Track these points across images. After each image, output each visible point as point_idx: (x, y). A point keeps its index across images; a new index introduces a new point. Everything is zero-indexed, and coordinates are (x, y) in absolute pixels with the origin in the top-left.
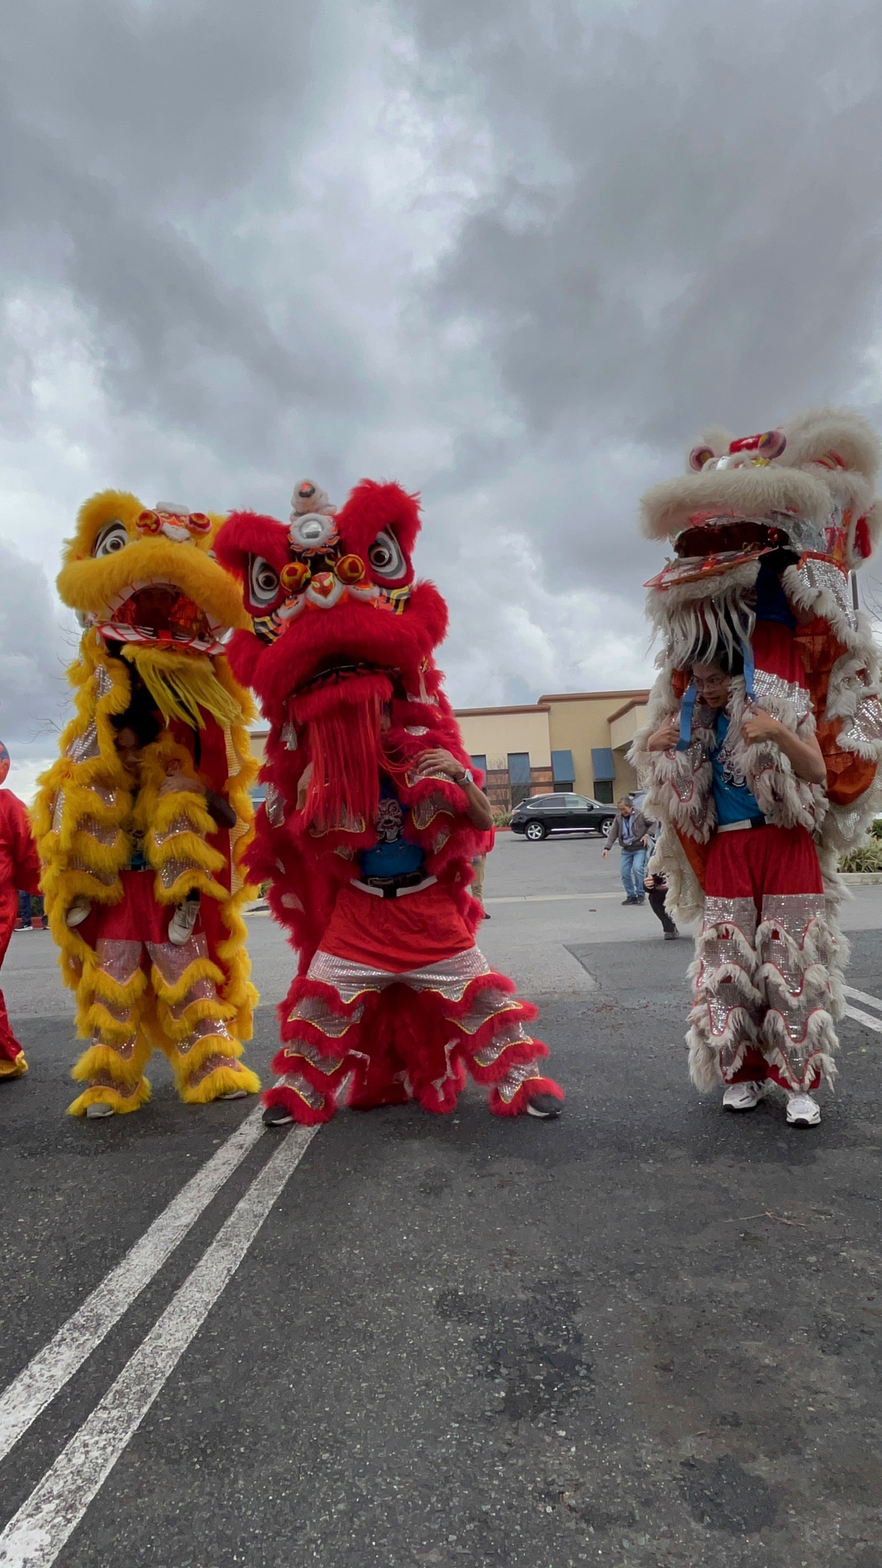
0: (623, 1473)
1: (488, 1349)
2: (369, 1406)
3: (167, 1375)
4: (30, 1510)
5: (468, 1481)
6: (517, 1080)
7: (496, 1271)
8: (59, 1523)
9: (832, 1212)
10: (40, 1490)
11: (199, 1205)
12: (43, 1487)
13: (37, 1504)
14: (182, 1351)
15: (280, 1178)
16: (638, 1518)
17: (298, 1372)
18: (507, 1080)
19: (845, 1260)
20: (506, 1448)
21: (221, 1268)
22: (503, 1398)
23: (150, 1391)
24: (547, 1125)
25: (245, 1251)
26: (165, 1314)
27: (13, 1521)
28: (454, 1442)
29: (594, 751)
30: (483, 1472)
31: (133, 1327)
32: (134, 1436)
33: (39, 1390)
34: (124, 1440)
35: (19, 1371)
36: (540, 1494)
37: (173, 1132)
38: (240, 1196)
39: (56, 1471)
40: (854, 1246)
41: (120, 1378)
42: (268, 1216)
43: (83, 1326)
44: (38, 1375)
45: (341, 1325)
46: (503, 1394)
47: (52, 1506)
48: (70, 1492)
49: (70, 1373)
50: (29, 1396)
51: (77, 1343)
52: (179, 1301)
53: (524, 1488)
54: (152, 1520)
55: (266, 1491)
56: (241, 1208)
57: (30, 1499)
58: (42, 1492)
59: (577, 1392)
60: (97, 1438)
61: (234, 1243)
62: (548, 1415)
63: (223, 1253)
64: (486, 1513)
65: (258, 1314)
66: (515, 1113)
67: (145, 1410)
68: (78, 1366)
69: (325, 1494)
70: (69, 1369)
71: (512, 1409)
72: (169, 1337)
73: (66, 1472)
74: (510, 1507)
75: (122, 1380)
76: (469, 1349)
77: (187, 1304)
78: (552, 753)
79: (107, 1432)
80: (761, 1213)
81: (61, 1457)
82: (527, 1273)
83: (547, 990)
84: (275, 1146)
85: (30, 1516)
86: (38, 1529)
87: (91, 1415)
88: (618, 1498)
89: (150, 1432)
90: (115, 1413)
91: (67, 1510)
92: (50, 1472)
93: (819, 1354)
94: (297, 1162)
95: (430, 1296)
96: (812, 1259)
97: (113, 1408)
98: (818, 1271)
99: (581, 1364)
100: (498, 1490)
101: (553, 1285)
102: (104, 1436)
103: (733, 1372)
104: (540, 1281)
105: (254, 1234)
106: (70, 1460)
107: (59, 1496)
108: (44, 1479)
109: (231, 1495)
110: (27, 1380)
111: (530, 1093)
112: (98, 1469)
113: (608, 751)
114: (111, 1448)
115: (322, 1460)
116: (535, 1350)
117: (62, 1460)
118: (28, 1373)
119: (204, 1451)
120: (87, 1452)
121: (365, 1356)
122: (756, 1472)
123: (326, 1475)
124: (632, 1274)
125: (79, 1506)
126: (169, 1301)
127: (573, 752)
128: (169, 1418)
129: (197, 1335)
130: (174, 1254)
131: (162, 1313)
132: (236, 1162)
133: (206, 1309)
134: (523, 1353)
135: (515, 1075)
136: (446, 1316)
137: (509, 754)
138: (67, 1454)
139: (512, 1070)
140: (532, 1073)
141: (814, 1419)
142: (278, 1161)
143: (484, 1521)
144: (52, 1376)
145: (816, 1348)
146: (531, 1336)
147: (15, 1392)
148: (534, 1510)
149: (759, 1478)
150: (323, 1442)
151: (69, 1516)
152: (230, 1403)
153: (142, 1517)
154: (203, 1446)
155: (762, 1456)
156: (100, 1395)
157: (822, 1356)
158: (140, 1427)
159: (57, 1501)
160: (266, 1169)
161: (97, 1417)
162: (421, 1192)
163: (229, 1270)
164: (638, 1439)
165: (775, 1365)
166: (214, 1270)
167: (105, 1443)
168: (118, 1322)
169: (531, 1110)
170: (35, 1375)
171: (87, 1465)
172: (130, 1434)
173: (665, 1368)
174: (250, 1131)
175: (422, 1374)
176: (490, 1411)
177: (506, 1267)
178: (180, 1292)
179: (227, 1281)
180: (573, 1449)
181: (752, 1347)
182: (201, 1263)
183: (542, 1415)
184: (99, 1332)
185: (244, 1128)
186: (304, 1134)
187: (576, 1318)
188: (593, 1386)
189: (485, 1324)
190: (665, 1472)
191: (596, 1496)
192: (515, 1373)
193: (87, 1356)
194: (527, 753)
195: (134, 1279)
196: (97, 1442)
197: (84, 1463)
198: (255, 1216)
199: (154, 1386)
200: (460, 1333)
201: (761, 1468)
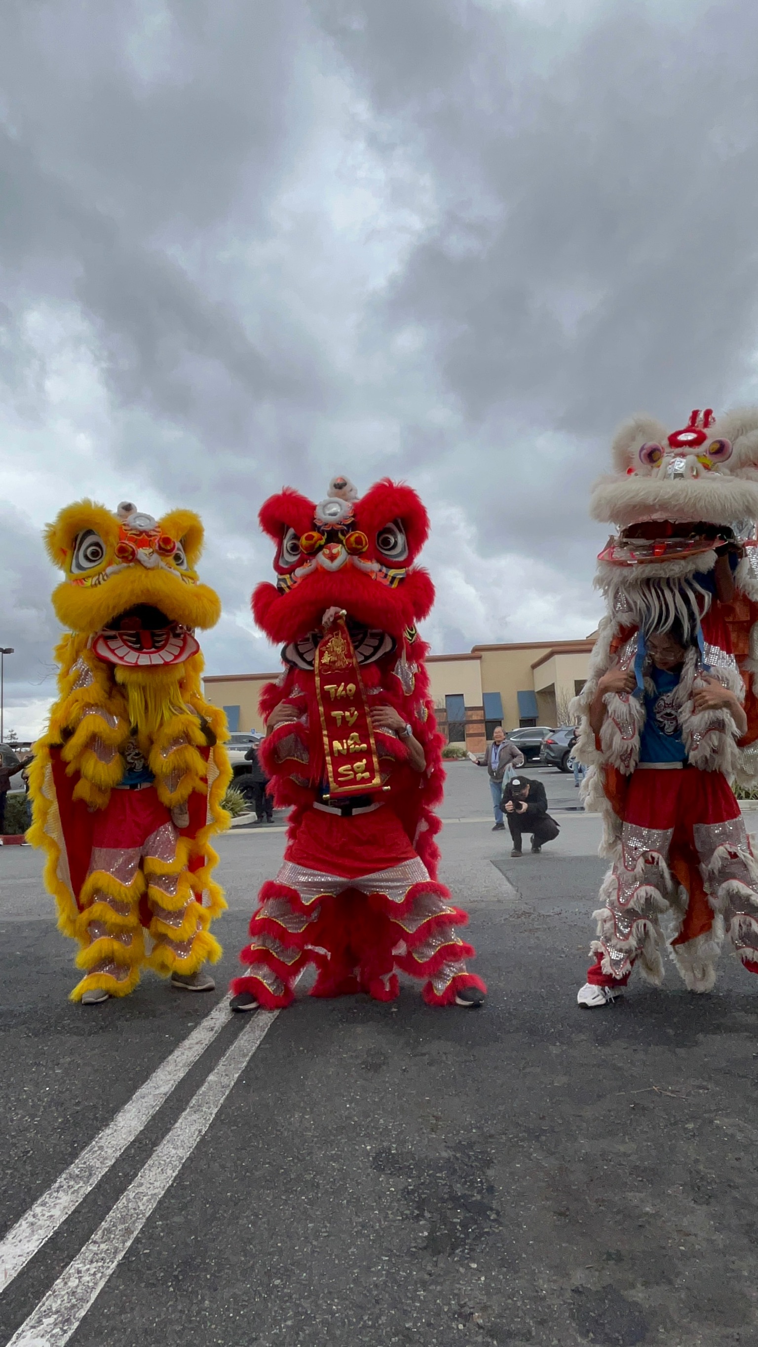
0: (523, 1298)
1: (415, 1197)
2: (315, 1243)
3: (147, 1215)
4: (32, 1323)
5: (395, 1304)
6: (449, 976)
7: (423, 1133)
8: (57, 1333)
9: (709, 1087)
10: (41, 1307)
11: (176, 1078)
12: (44, 1304)
13: (39, 1318)
14: (160, 1196)
15: (245, 1056)
16: (534, 1334)
17: (256, 1215)
18: (440, 976)
19: (718, 1127)
20: (427, 1277)
21: (193, 1129)
22: (425, 1237)
23: (132, 1229)
24: (472, 1013)
25: (214, 1116)
26: (146, 1166)
27: (19, 1331)
28: (384, 1272)
29: (519, 693)
30: (407, 1296)
31: (119, 1177)
32: (119, 1265)
33: (41, 1228)
34: (111, 1268)
35: (24, 1211)
36: (454, 1315)
37: (154, 1016)
38: (210, 1070)
39: (54, 1292)
40: (727, 1115)
41: (108, 1218)
42: (234, 1086)
43: (77, 1176)
44: (40, 1215)
45: (292, 1177)
46: (426, 1234)
47: (51, 1320)
48: (65, 1309)
49: (66, 1213)
50: (33, 1231)
51: (73, 1190)
52: (158, 1156)
53: (440, 1309)
54: (133, 1330)
55: (228, 1310)
56: (211, 1080)
57: (33, 1314)
58: (43, 1309)
59: (488, 1233)
60: (88, 1266)
61: (204, 1109)
62: (463, 1251)
63: (195, 1117)
64: (408, 1329)
65: (223, 1167)
66: (446, 1002)
67: (128, 1244)
68: (73, 1208)
69: (276, 1312)
70: (66, 1210)
71: (433, 1246)
72: (148, 1186)
73: (63, 1293)
74: (429, 1324)
75: (110, 1219)
76: (399, 1197)
77: (165, 1158)
78: (484, 694)
79: (97, 1261)
80: (649, 1087)
81: (58, 1281)
82: (450, 1135)
83: (476, 899)
84: (242, 1028)
85: (33, 1327)
86: (39, 1337)
87: (84, 1248)
88: (519, 1318)
89: (132, 1262)
90: (103, 1246)
91: (64, 1323)
92: (50, 1292)
93: (692, 1204)
94: (258, 1042)
95: (368, 1154)
96: (690, 1126)
97: (102, 1242)
98: (694, 1136)
99: (491, 1209)
100: (420, 1310)
101: (471, 1146)
102: (95, 1264)
103: (618, 1217)
104: (460, 1142)
105: (221, 1101)
106: (66, 1283)
107: (57, 1312)
108: (45, 1298)
109: (198, 1313)
110: (31, 1219)
111: (459, 986)
112: (89, 1290)
113: (531, 693)
114: (100, 1275)
115: (273, 1285)
116: (454, 1198)
117: (60, 1283)
118: (32, 1213)
119: (176, 1277)
120: (81, 1277)
121: (311, 1202)
122: (634, 1299)
123: (277, 1297)
124: (538, 1137)
125: (74, 1321)
126: (149, 1156)
127: (502, 694)
128: (148, 1251)
129: (172, 1185)
130: (154, 1117)
131: (144, 1165)
132: (207, 1042)
133: (180, 1162)
134: (444, 1201)
135: (447, 971)
136: (380, 1169)
137: (446, 696)
138: (64, 1279)
139: (445, 967)
140: (461, 970)
141: (684, 1256)
142: (242, 1042)
143: (407, 1336)
144: (51, 1216)
145: (690, 1199)
146: (451, 1187)
147: (21, 1228)
148: (450, 1328)
149: (636, 1304)
150: (275, 1271)
151: (65, 1328)
152: (199, 1239)
153: (125, 1330)
154: (176, 1273)
155: (639, 1286)
156: (92, 1231)
157: (695, 1206)
158: (124, 1258)
159: (55, 1316)
160: (232, 1048)
161: (89, 1249)
162: (363, 1068)
163: (200, 1131)
164: (537, 1271)
165: (654, 1212)
166: (187, 1131)
167: (94, 1270)
168: (107, 1172)
169: (459, 1001)
170: (37, 1215)
171: (80, 1287)
172: (116, 1263)
173: (561, 1214)
174: (220, 1016)
175: (359, 1217)
176: (415, 1247)
177: (432, 1130)
178: (159, 1149)
179: (198, 1140)
180: (483, 1279)
181: (634, 1197)
182: (177, 1125)
183: (457, 1251)
184: (91, 1181)
185: (214, 1014)
186: (266, 1019)
187: (490, 1173)
188: (501, 1228)
189: (413, 1177)
190: (558, 1297)
191: (500, 1316)
192: (437, 1216)
193: (80, 1200)
194: (462, 695)
195: (120, 1138)
196: (88, 1270)
197: (78, 1286)
198: (223, 1087)
199: (136, 1225)
200: (391, 1185)
201: (638, 1295)
